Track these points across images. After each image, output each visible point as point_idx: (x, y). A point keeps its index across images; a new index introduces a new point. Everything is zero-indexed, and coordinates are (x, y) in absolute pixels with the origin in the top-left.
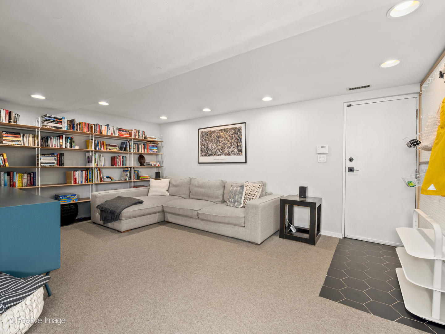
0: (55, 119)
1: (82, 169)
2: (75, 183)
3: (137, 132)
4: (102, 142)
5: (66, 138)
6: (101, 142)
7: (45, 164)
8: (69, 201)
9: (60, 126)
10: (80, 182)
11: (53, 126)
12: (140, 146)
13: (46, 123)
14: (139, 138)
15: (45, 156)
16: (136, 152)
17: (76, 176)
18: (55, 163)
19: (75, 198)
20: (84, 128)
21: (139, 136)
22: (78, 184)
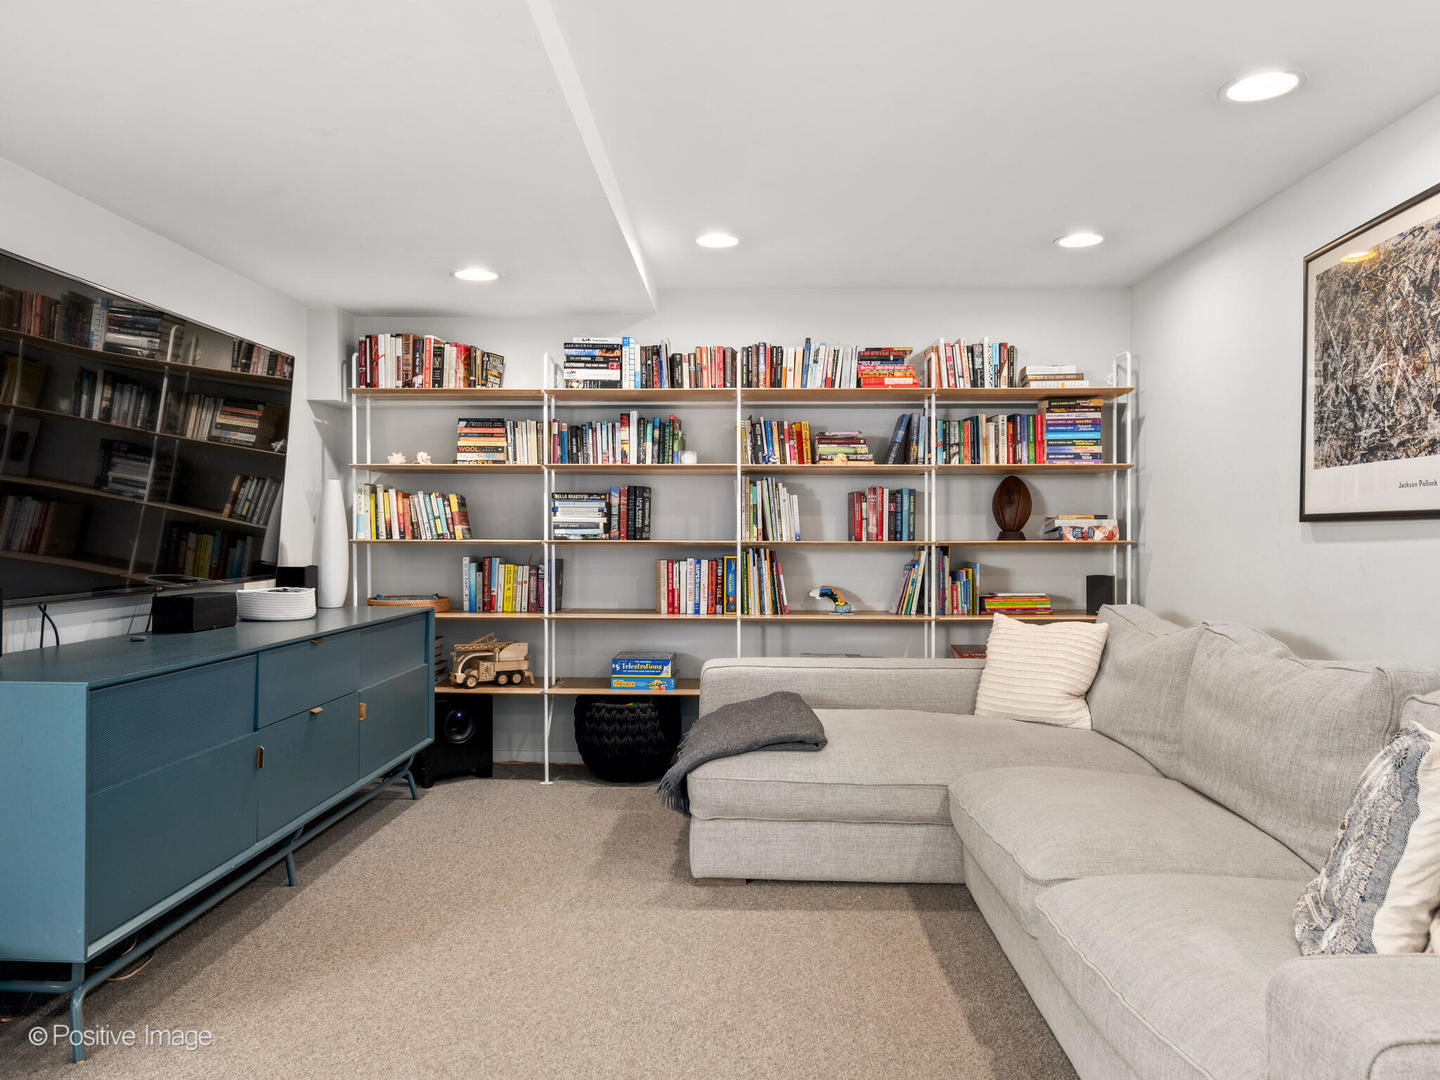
0: (597, 352)
1: (697, 551)
2: (673, 613)
3: (965, 354)
4: (786, 427)
5: (640, 420)
6: (780, 425)
7: (569, 531)
8: (643, 684)
9: (612, 375)
10: (690, 610)
11: (590, 381)
12: (987, 430)
13: (570, 370)
14: (974, 383)
15: (570, 500)
16: (967, 463)
17: (676, 579)
18: (601, 525)
19: (663, 675)
20: (705, 373)
21: (977, 376)
22: (682, 617)
